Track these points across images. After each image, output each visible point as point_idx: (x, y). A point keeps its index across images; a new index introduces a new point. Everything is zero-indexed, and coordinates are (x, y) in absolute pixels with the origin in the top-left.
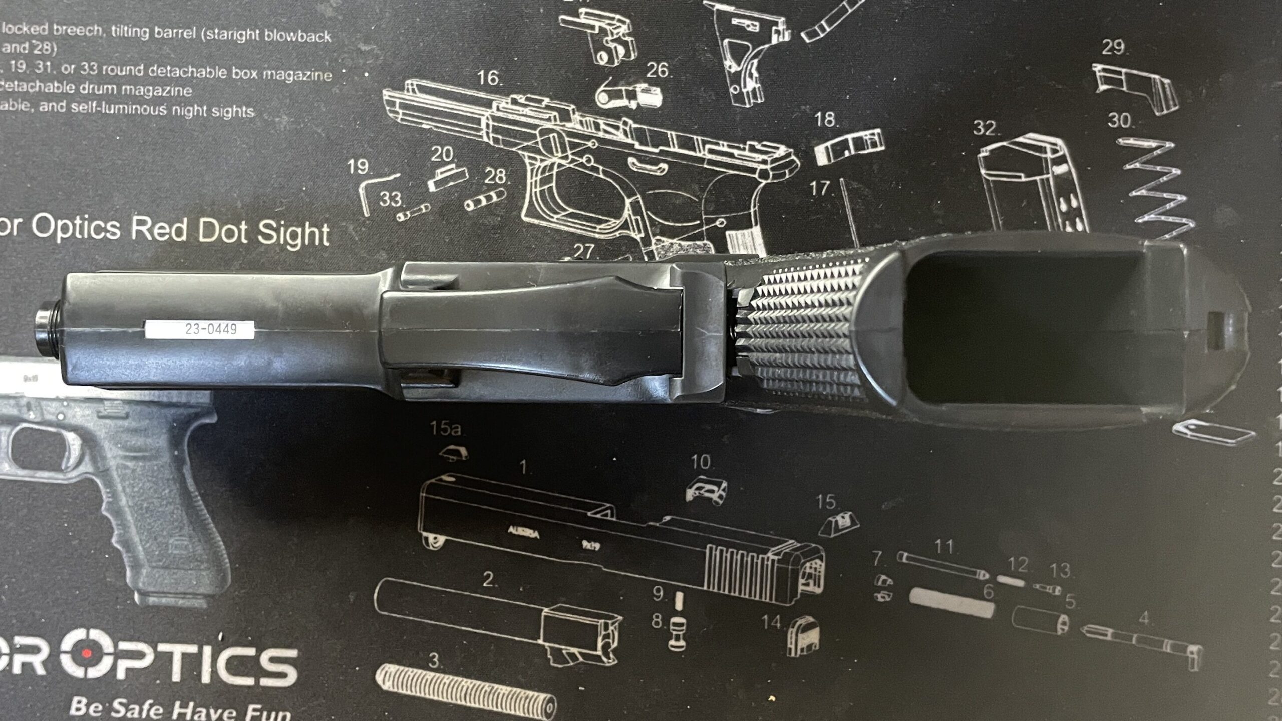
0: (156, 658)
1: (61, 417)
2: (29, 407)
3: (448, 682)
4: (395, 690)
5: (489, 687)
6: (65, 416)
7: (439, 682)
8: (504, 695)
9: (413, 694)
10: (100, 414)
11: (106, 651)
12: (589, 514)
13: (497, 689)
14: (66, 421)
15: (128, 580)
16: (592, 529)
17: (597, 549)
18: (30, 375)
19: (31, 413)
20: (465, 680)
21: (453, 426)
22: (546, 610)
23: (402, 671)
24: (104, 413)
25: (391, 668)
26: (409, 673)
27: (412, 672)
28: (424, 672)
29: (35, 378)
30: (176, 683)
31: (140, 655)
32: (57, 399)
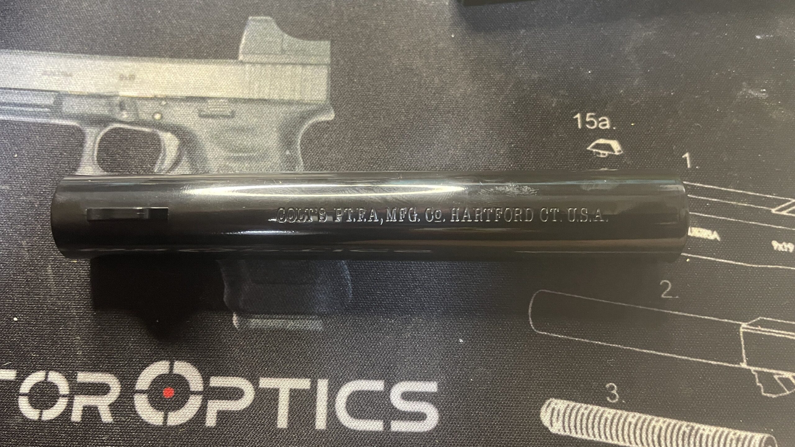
0: (256, 395)
1: (157, 117)
2: (122, 106)
3: (634, 421)
4: (568, 433)
5: (687, 426)
6: (162, 117)
7: (622, 421)
8: (708, 436)
9: (592, 438)
10: (204, 113)
11: (192, 389)
12: (774, 211)
13: (699, 429)
14: (164, 122)
15: (225, 300)
16: (780, 227)
17: (791, 250)
18: (127, 76)
19: (124, 113)
20: (656, 418)
21: (600, 119)
22: (744, 325)
23: (573, 408)
24: (207, 111)
25: (560, 405)
26: (582, 410)
27: (586, 409)
28: (602, 409)
29: (132, 77)
30: (282, 430)
31: (236, 394)
32: (155, 98)
